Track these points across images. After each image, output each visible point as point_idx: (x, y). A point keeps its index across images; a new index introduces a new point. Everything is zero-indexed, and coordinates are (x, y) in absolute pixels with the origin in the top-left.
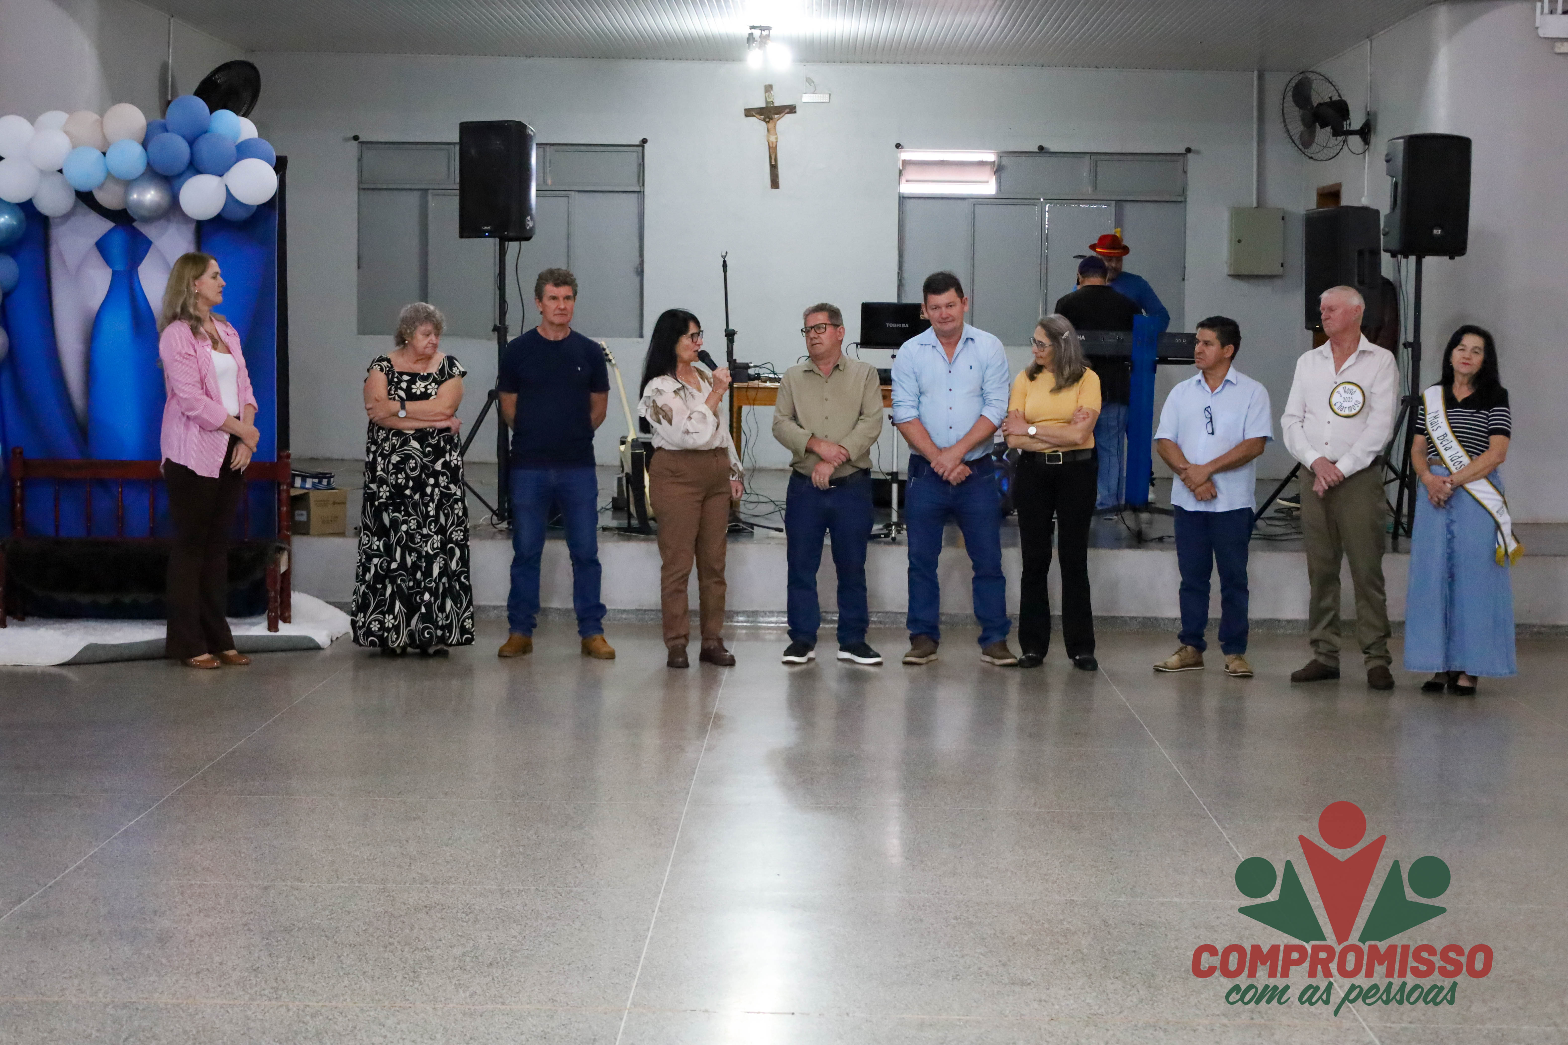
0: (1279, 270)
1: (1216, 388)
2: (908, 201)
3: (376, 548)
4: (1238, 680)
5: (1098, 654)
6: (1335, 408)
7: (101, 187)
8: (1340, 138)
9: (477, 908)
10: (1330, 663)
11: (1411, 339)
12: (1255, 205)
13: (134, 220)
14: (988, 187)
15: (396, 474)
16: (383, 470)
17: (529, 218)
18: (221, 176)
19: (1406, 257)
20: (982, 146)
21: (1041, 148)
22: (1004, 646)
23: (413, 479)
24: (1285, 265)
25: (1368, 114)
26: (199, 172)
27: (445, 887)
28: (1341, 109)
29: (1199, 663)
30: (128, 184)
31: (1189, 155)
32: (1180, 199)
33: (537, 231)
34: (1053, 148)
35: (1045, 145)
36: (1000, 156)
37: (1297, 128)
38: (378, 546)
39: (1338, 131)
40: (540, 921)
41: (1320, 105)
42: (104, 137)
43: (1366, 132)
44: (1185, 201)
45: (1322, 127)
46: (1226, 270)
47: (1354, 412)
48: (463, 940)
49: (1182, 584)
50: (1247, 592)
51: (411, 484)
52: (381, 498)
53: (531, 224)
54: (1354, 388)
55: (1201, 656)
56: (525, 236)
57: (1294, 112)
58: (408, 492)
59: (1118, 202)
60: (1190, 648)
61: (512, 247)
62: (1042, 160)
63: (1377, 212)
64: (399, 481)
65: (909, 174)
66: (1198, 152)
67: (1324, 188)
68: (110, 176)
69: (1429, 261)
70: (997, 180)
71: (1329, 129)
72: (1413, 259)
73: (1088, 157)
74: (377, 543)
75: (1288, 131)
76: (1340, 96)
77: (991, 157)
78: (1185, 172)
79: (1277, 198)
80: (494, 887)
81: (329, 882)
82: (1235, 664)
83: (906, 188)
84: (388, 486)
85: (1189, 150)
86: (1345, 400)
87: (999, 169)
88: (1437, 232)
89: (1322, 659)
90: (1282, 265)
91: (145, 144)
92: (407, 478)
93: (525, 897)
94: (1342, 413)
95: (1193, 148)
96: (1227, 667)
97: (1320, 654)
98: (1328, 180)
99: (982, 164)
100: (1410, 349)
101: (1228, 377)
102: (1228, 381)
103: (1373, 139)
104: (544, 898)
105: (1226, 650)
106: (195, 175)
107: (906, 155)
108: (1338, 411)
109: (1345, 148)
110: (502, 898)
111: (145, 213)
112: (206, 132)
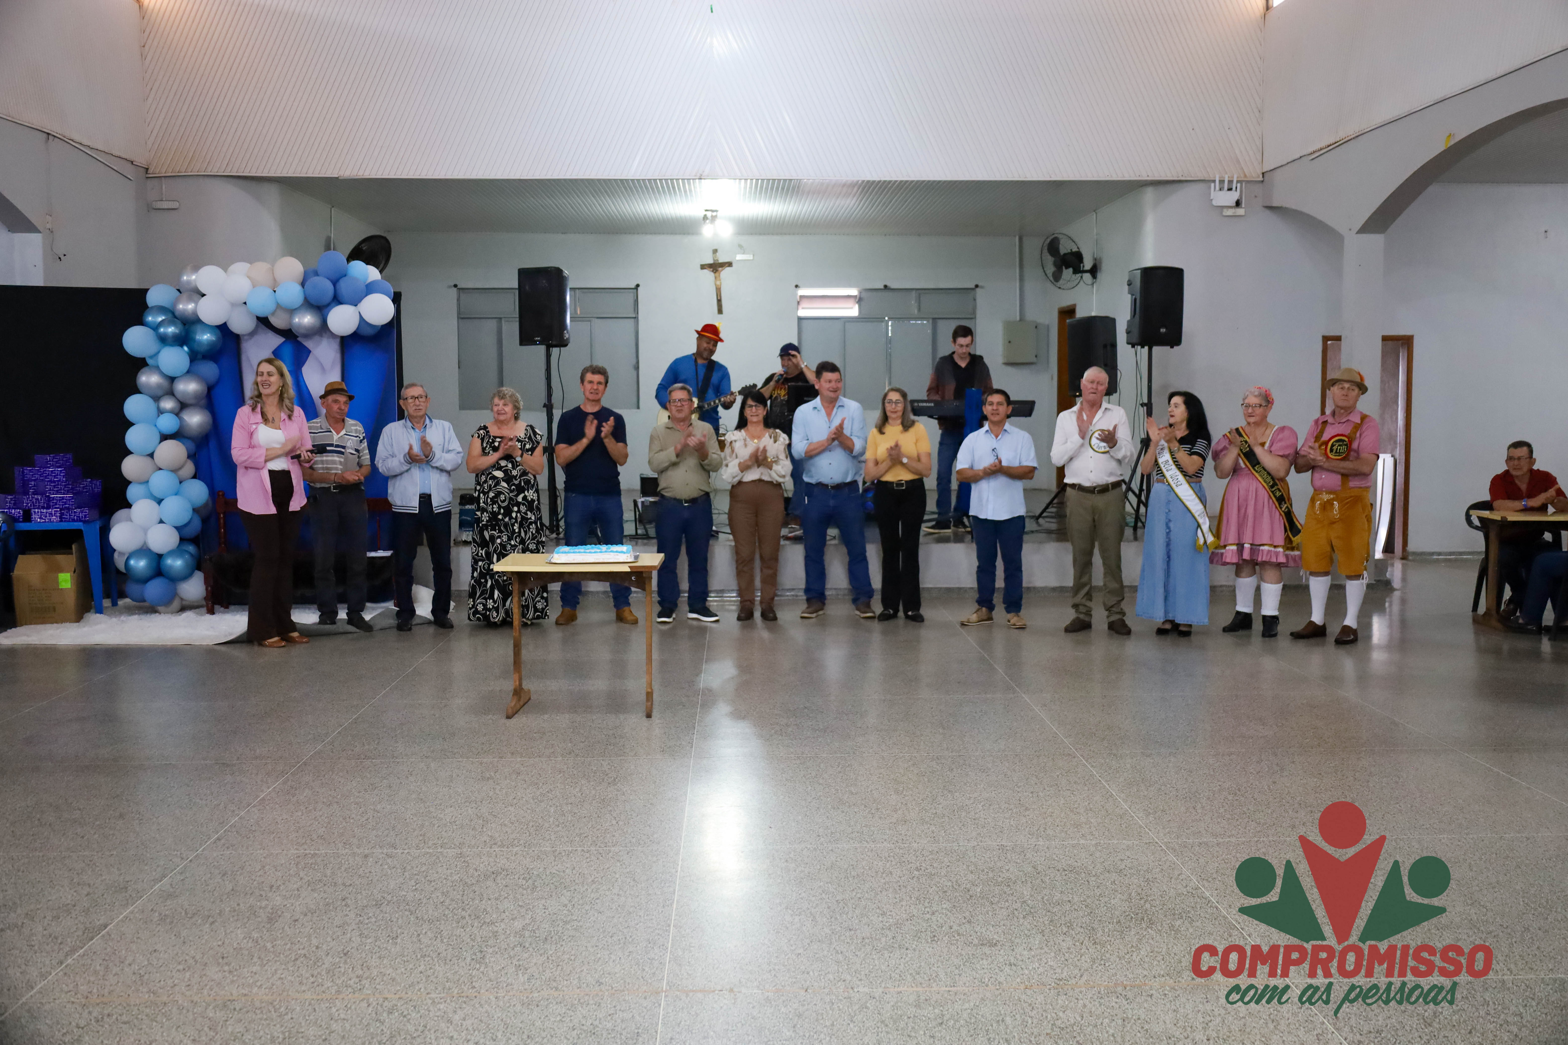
0: (1032, 361)
1: (998, 435)
2: (803, 320)
3: (481, 554)
7: (273, 314)
8: (1077, 275)
9: (535, 873)
10: (1087, 619)
11: (1145, 401)
12: (1018, 319)
13: (298, 337)
14: (853, 311)
15: (492, 505)
16: (484, 502)
17: (565, 332)
18: (356, 305)
19: (1141, 346)
20: (850, 286)
21: (886, 286)
22: (868, 605)
23: (504, 508)
24: (1038, 356)
25: (1095, 260)
26: (341, 303)
27: (509, 850)
28: (1078, 257)
29: (990, 619)
30: (292, 312)
31: (977, 289)
32: (970, 317)
33: (571, 340)
34: (893, 287)
35: (888, 284)
36: (860, 293)
37: (1051, 269)
39: (1077, 271)
40: (586, 887)
41: (1065, 254)
42: (275, 280)
43: (1094, 271)
44: (975, 318)
45: (1067, 268)
46: (1003, 360)
48: (523, 910)
49: (978, 566)
50: (1021, 569)
51: (502, 511)
52: (484, 521)
53: (567, 336)
55: (992, 615)
56: (563, 344)
57: (1049, 260)
58: (500, 517)
59: (934, 319)
60: (984, 609)
61: (555, 351)
62: (887, 294)
63: (1116, 319)
64: (494, 510)
65: (803, 304)
66: (982, 287)
67: (1064, 308)
68: (279, 306)
70: (859, 307)
71: (1071, 270)
72: (1146, 348)
73: (915, 291)
74: (483, 551)
75: (1045, 271)
76: (1077, 248)
77: (855, 293)
78: (975, 300)
79: (1032, 315)
80: (549, 849)
81: (417, 847)
82: (1014, 620)
83: (802, 313)
84: (487, 513)
85: (977, 286)
87: (859, 300)
88: (1162, 330)
89: (1082, 616)
90: (1034, 358)
91: (303, 284)
92: (500, 507)
93: (573, 859)
95: (979, 284)
96: (1008, 622)
97: (1080, 612)
98: (1068, 303)
99: (849, 297)
101: (1004, 428)
102: (1005, 430)
103: (1099, 275)
104: (588, 860)
105: (1008, 610)
106: (337, 305)
107: (801, 292)
109: (1082, 281)
110: (555, 861)
111: (303, 331)
112: (345, 276)
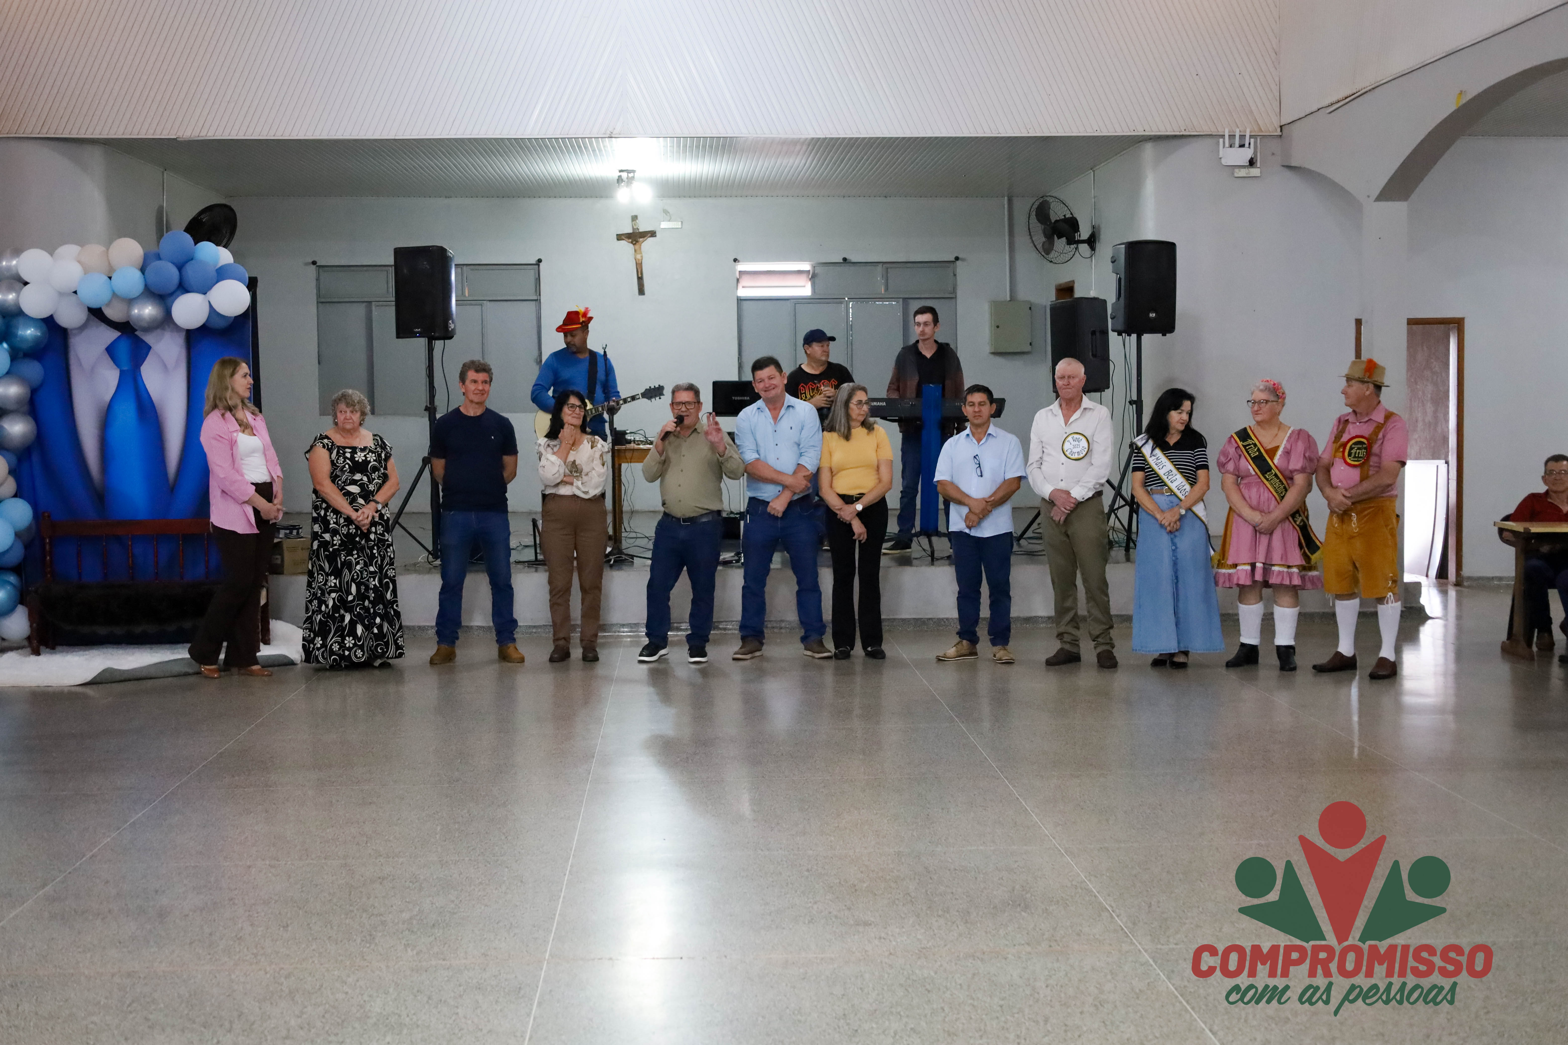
0: (1028, 348)
1: (981, 440)
2: (744, 302)
3: (333, 585)
4: (1003, 666)
5: (884, 647)
6: (1067, 453)
7: (108, 304)
8: (1072, 246)
10: (1075, 650)
11: (1135, 398)
12: (1008, 299)
13: (136, 330)
14: (805, 290)
15: (348, 526)
16: (337, 524)
17: (450, 322)
18: (205, 294)
19: (1129, 335)
20: (801, 259)
21: (845, 259)
22: (821, 644)
24: (1033, 344)
25: (1094, 227)
26: (187, 291)
28: (1072, 224)
29: (973, 653)
30: (130, 302)
31: (958, 263)
32: (951, 296)
33: (457, 331)
34: (854, 260)
35: (847, 257)
36: (814, 266)
37: (1040, 239)
38: (335, 584)
39: (1071, 241)
41: (1056, 221)
42: (110, 264)
43: (1092, 241)
44: (956, 298)
45: (1059, 238)
46: (987, 349)
47: (1082, 456)
49: (959, 593)
50: (1009, 598)
51: (360, 534)
52: (336, 545)
53: (452, 326)
54: (1081, 437)
55: (976, 648)
56: (448, 335)
57: (1038, 228)
58: (357, 541)
59: (905, 299)
60: (965, 642)
61: (438, 344)
62: (846, 269)
63: (1105, 302)
64: (351, 531)
65: (745, 281)
66: (963, 260)
67: (1060, 285)
68: (115, 295)
69: (1146, 338)
70: (812, 285)
71: (1064, 240)
72: (1134, 336)
73: (880, 265)
74: (335, 581)
75: (1033, 242)
76: (1071, 214)
77: (806, 266)
78: (955, 275)
79: (1025, 293)
82: (1001, 653)
83: (742, 293)
84: (340, 535)
85: (957, 259)
86: (1074, 447)
87: (813, 276)
88: (1152, 315)
89: (1067, 647)
90: (1031, 344)
91: (143, 270)
92: (357, 530)
94: (1073, 457)
95: (960, 256)
96: (995, 656)
97: (1065, 642)
98: (1064, 279)
99: (800, 272)
100: (1134, 406)
101: (989, 432)
102: (990, 434)
103: (1098, 246)
105: (994, 643)
106: (183, 294)
107: (741, 267)
108: (1070, 456)
109: (1077, 254)
111: (144, 324)
112: (192, 259)
